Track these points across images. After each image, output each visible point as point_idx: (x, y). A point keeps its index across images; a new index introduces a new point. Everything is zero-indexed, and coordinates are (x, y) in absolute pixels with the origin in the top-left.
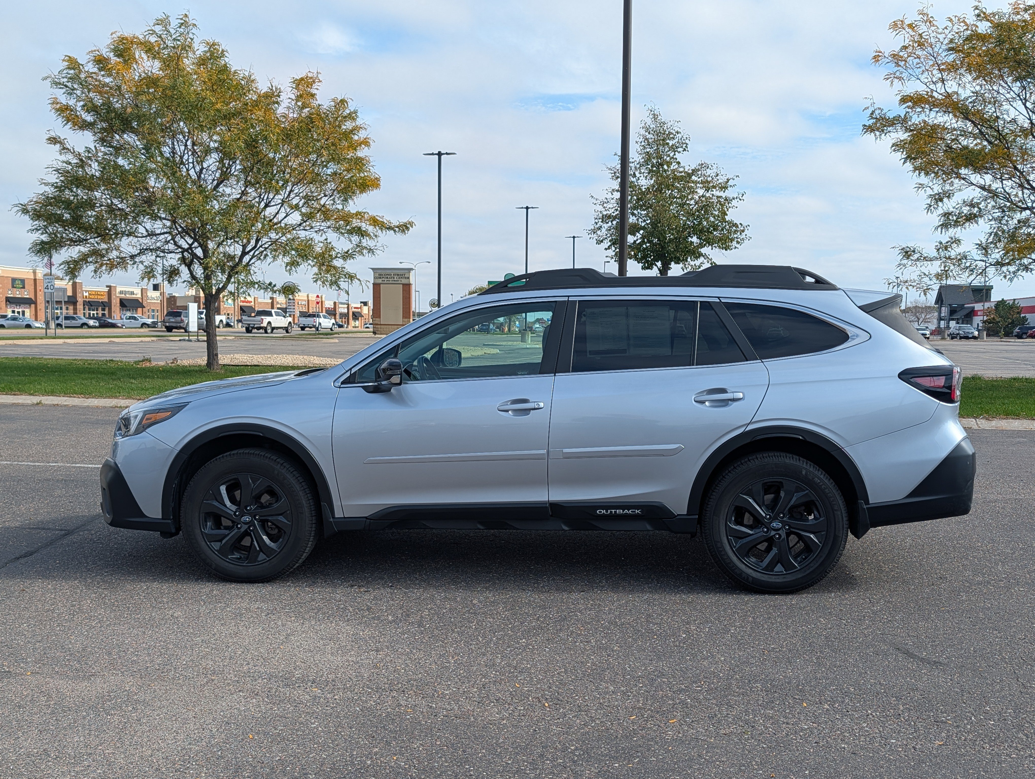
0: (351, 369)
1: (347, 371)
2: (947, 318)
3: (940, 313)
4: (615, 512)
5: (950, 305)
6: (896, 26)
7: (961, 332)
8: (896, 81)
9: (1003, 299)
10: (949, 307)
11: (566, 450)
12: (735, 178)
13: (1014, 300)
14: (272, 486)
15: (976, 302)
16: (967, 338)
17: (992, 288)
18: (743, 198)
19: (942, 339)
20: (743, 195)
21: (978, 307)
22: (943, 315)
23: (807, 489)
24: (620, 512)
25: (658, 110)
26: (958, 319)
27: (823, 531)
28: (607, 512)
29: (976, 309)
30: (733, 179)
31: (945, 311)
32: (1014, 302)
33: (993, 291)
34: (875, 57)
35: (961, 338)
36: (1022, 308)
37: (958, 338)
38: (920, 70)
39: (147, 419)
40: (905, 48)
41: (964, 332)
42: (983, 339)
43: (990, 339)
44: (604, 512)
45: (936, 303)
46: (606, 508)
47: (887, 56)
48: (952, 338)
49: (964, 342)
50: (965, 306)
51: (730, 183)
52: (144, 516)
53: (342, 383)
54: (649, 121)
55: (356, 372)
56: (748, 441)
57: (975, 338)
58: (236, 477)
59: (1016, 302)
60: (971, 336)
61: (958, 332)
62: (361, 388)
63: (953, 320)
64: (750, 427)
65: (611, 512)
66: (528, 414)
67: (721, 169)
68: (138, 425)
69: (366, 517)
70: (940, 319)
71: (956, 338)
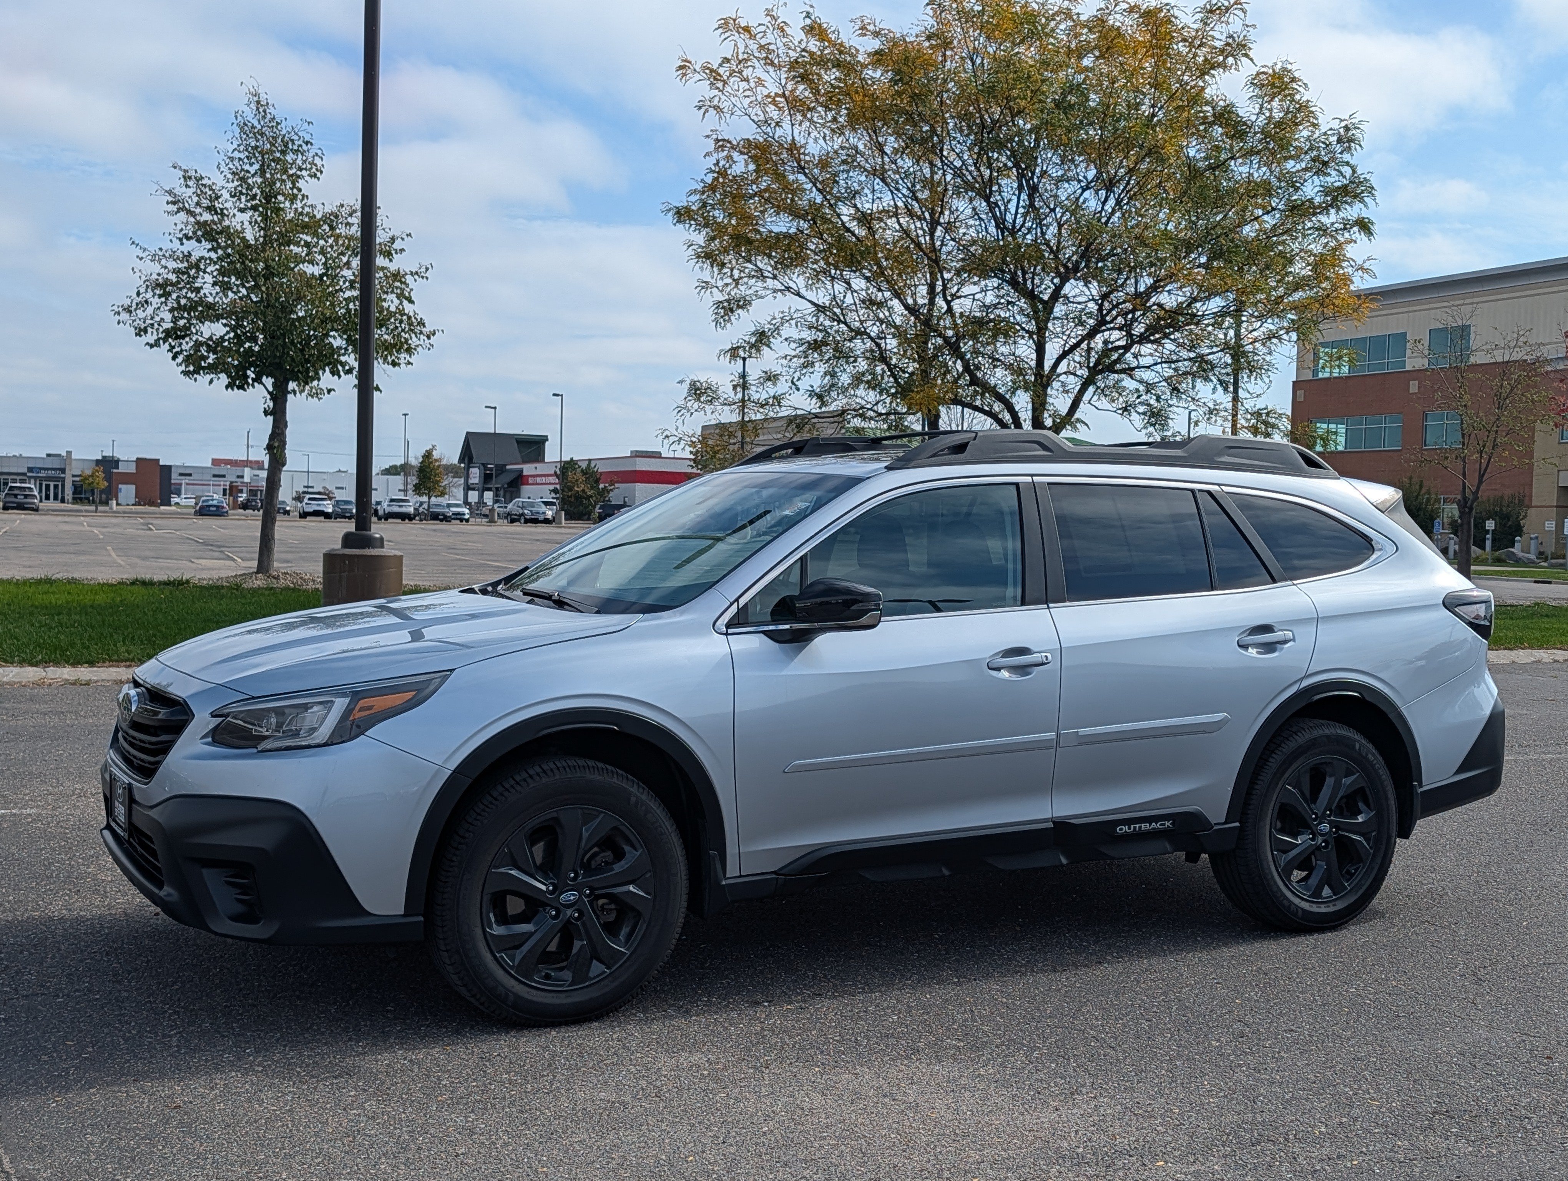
0: (737, 600)
1: (731, 604)
2: (481, 486)
3: (467, 477)
4: (1140, 827)
5: (484, 465)
6: (726, 25)
7: (526, 512)
8: (712, 111)
9: (572, 459)
10: (482, 467)
11: (1082, 731)
12: (404, 236)
13: (590, 460)
14: (622, 827)
15: (525, 462)
16: (535, 521)
17: (547, 440)
18: (427, 275)
19: (490, 522)
20: (427, 269)
21: (528, 469)
22: (471, 481)
23: (1358, 771)
24: (1145, 826)
25: (265, 96)
26: (497, 489)
27: (1373, 832)
28: (1129, 828)
29: (525, 473)
30: (403, 239)
31: (475, 475)
32: (589, 465)
33: (547, 443)
34: (681, 68)
35: (527, 521)
36: (601, 473)
37: (522, 521)
38: (748, 100)
39: (362, 709)
40: (726, 60)
41: (531, 511)
42: (561, 523)
43: (573, 523)
44: (1125, 828)
45: (461, 460)
46: (1128, 822)
47: (698, 70)
48: (513, 521)
49: (530, 529)
50: (508, 467)
51: (397, 245)
52: (363, 912)
53: (728, 626)
54: (249, 114)
55: (746, 605)
56: (1304, 704)
57: (547, 521)
58: (555, 815)
59: (592, 465)
60: (541, 518)
61: (521, 511)
62: (762, 635)
63: (489, 489)
64: (1305, 683)
65: (1135, 828)
66: (1029, 674)
67: (384, 218)
68: (340, 722)
69: (774, 873)
70: (468, 488)
71: (519, 520)
